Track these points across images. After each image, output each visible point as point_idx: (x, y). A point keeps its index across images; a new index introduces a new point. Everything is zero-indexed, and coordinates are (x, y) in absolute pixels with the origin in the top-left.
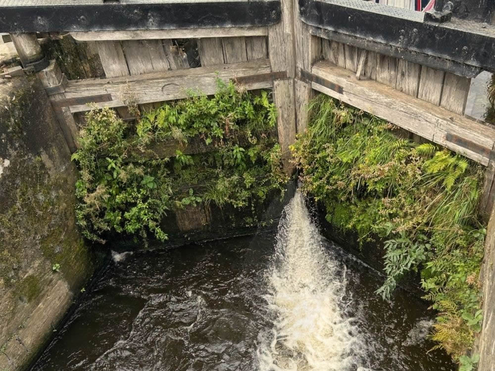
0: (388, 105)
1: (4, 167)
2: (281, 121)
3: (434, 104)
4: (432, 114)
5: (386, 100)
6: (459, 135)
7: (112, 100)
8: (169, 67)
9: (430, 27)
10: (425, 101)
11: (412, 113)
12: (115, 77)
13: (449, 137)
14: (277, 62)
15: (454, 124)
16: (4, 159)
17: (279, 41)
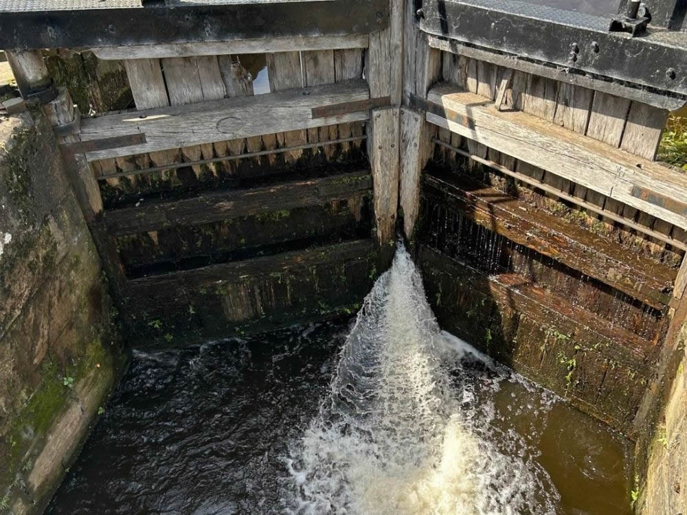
0: (545, 147)
1: (5, 245)
2: (379, 166)
3: (611, 145)
4: (612, 161)
5: (541, 139)
6: (651, 189)
7: (146, 142)
8: (226, 93)
9: (618, 39)
10: (598, 140)
11: (582, 158)
12: (149, 109)
13: (636, 192)
14: (378, 83)
15: (644, 174)
16: (4, 232)
17: (384, 54)
